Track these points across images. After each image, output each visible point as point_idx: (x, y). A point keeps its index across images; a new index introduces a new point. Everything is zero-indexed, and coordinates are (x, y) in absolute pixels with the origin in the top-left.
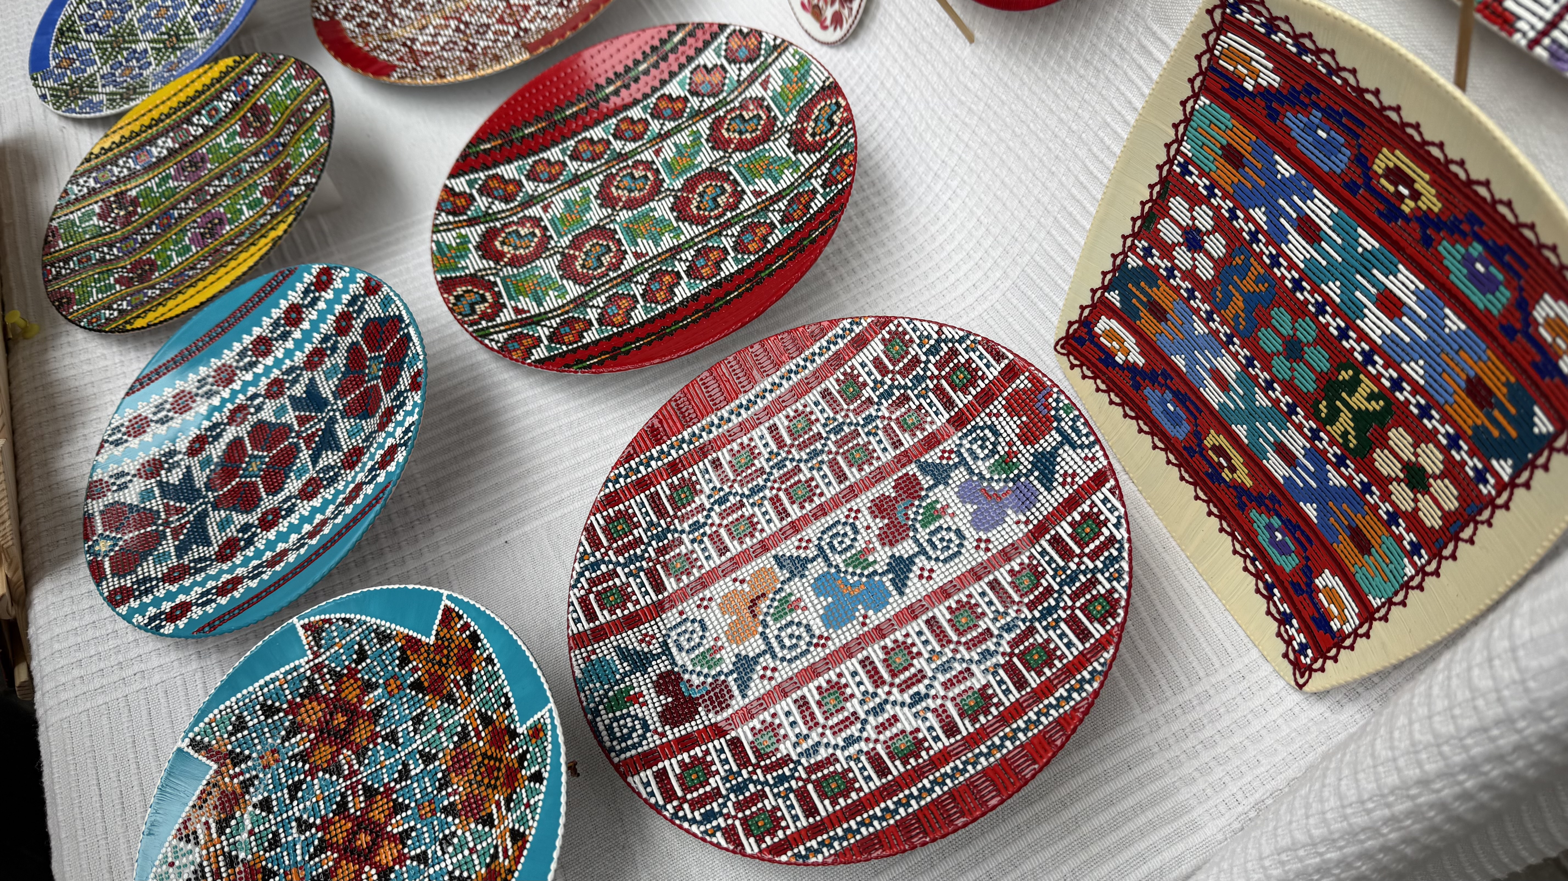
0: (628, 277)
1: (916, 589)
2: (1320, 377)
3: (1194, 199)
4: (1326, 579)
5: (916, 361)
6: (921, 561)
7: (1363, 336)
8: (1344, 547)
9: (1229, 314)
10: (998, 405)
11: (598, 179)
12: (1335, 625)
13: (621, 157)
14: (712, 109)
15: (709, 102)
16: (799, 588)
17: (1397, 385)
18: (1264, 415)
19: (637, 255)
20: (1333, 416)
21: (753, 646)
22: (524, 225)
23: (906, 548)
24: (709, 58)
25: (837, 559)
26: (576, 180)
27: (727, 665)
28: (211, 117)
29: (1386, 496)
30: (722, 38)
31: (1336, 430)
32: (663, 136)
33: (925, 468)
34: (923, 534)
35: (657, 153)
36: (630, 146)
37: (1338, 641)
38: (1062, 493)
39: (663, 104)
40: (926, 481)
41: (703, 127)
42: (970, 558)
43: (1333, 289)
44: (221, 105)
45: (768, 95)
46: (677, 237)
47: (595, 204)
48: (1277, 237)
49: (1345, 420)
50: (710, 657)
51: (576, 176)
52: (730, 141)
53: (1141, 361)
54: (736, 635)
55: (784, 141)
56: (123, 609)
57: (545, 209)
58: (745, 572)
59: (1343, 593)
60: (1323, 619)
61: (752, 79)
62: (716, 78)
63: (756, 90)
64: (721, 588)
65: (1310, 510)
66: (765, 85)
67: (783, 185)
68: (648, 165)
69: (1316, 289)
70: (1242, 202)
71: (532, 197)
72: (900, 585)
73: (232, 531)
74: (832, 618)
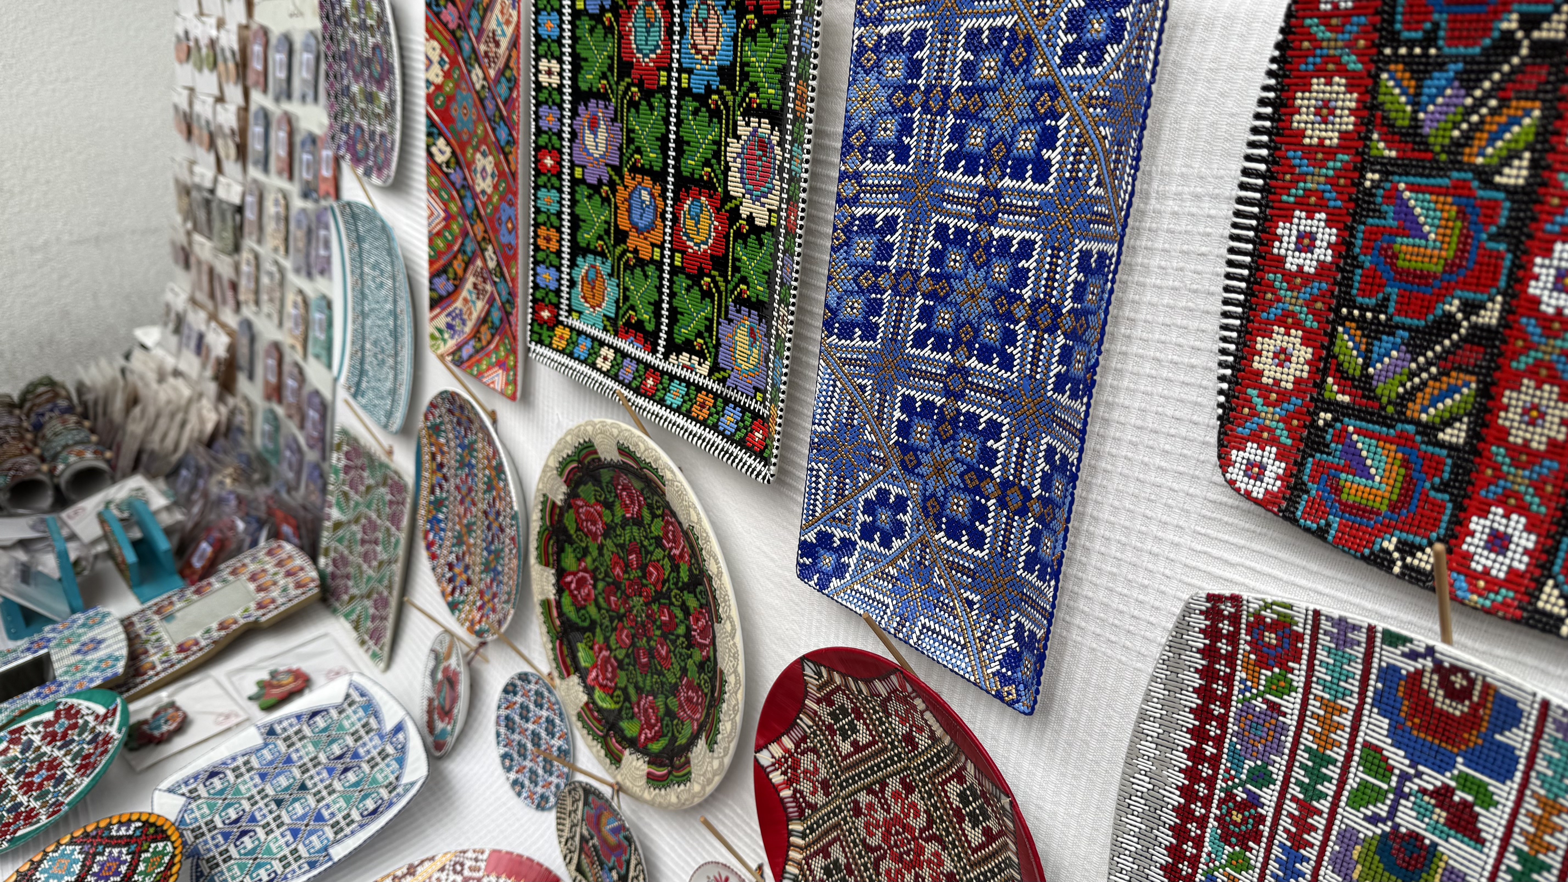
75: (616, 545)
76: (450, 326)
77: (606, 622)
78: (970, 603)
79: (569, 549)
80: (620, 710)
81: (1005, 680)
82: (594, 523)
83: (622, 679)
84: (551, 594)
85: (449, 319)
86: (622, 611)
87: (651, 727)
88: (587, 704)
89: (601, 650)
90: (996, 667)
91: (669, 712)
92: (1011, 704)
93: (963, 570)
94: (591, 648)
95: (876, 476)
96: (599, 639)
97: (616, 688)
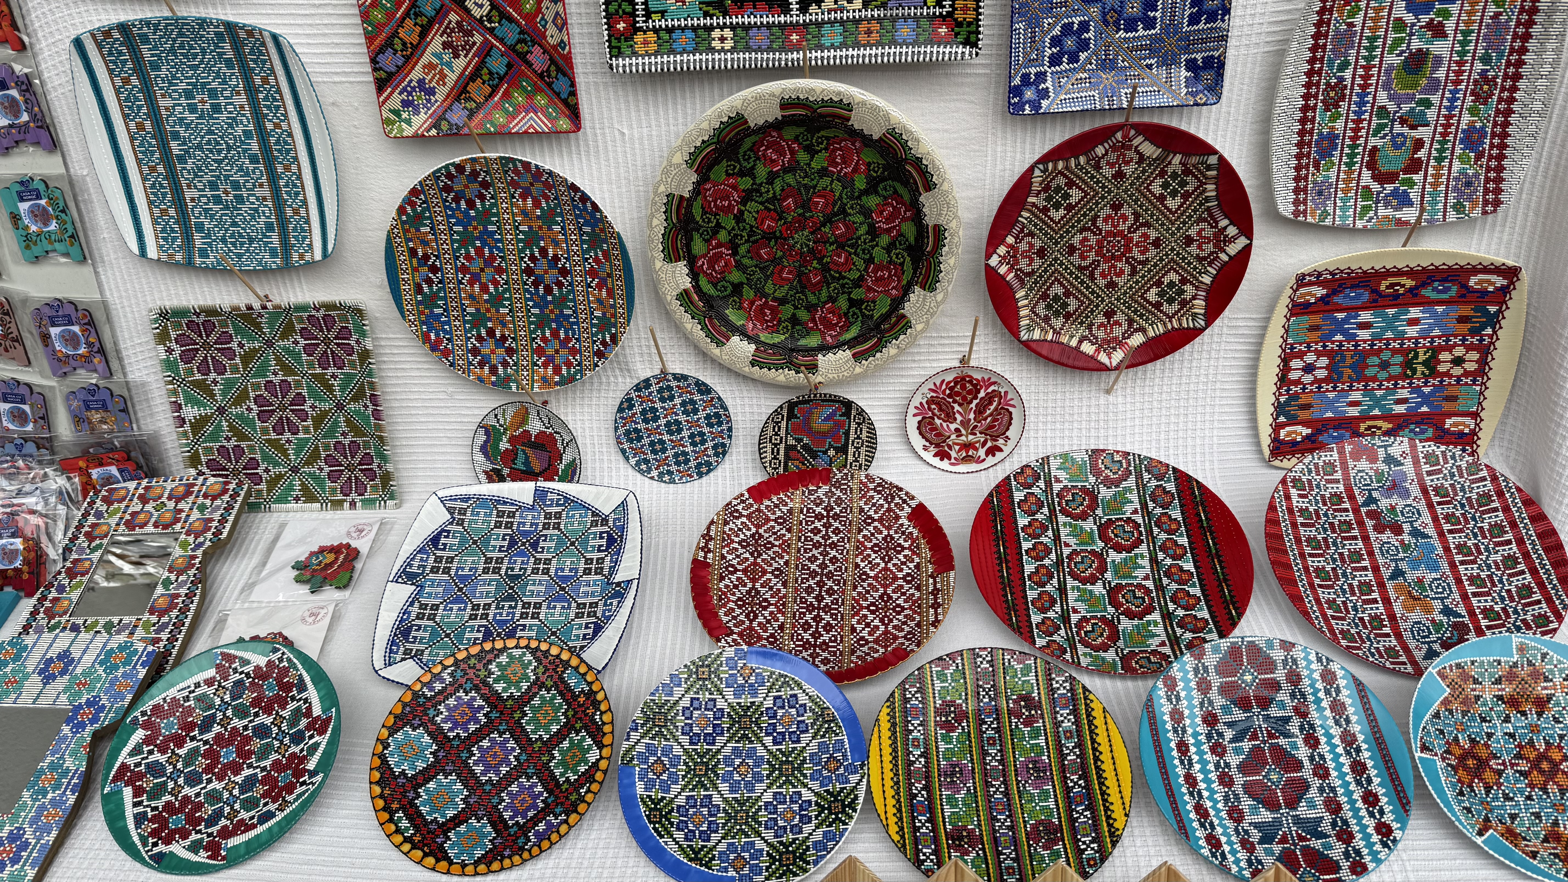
0: (1160, 588)
1: (1431, 531)
2: (1401, 365)
3: (1301, 355)
4: (1449, 422)
5: (1309, 481)
6: (1416, 525)
7: (1409, 339)
8: (1447, 407)
9: (1345, 378)
10: (1351, 463)
11: (1069, 579)
12: (1467, 431)
13: (1059, 562)
14: (1052, 512)
15: (1045, 510)
16: (1412, 576)
17: (1432, 342)
18: (1384, 397)
19: (1146, 578)
20: (1414, 371)
21: (1437, 605)
22: (1082, 627)
23: (1406, 527)
24: (1018, 496)
25: (1401, 555)
26: (1062, 590)
27: (1445, 620)
28: (918, 747)
29: (1450, 376)
30: (1014, 483)
31: (1418, 374)
32: (1057, 538)
33: (1366, 504)
34: (1401, 518)
35: (1067, 545)
36: (1053, 556)
37: (1473, 433)
38: (1408, 462)
39: (1030, 531)
40: (1373, 507)
41: (1062, 519)
42: (1422, 506)
43: (1389, 334)
44: (915, 734)
45: (1065, 483)
46: (1142, 557)
47: (1089, 587)
48: (1351, 338)
49: (1420, 368)
50: (1438, 626)
51: (1059, 589)
52: (1083, 511)
53: (1309, 431)
54: (1428, 610)
55: (1103, 490)
56: (1371, 866)
57: (1075, 611)
58: (1392, 595)
59: (1459, 419)
60: (1461, 434)
61: (1048, 484)
62: (1032, 499)
63: (1057, 487)
64: (1398, 608)
65: (1425, 409)
66: (1058, 480)
67: (1136, 499)
68: (1075, 552)
69: (1380, 340)
70: (1325, 339)
71: (1062, 616)
72: (1426, 536)
73: (1319, 800)
74: (1435, 568)
75: (761, 203)
76: (406, 104)
77: (759, 275)
78: (1150, 66)
79: (696, 236)
80: (792, 336)
81: (1193, 94)
82: (726, 197)
83: (787, 310)
84: (686, 283)
85: (404, 96)
86: (779, 254)
87: (831, 327)
88: (757, 350)
89: (752, 303)
90: (1184, 90)
91: (852, 303)
92: (1205, 104)
93: (1141, 48)
94: (740, 308)
95: (1058, 18)
96: (748, 293)
97: (780, 322)
